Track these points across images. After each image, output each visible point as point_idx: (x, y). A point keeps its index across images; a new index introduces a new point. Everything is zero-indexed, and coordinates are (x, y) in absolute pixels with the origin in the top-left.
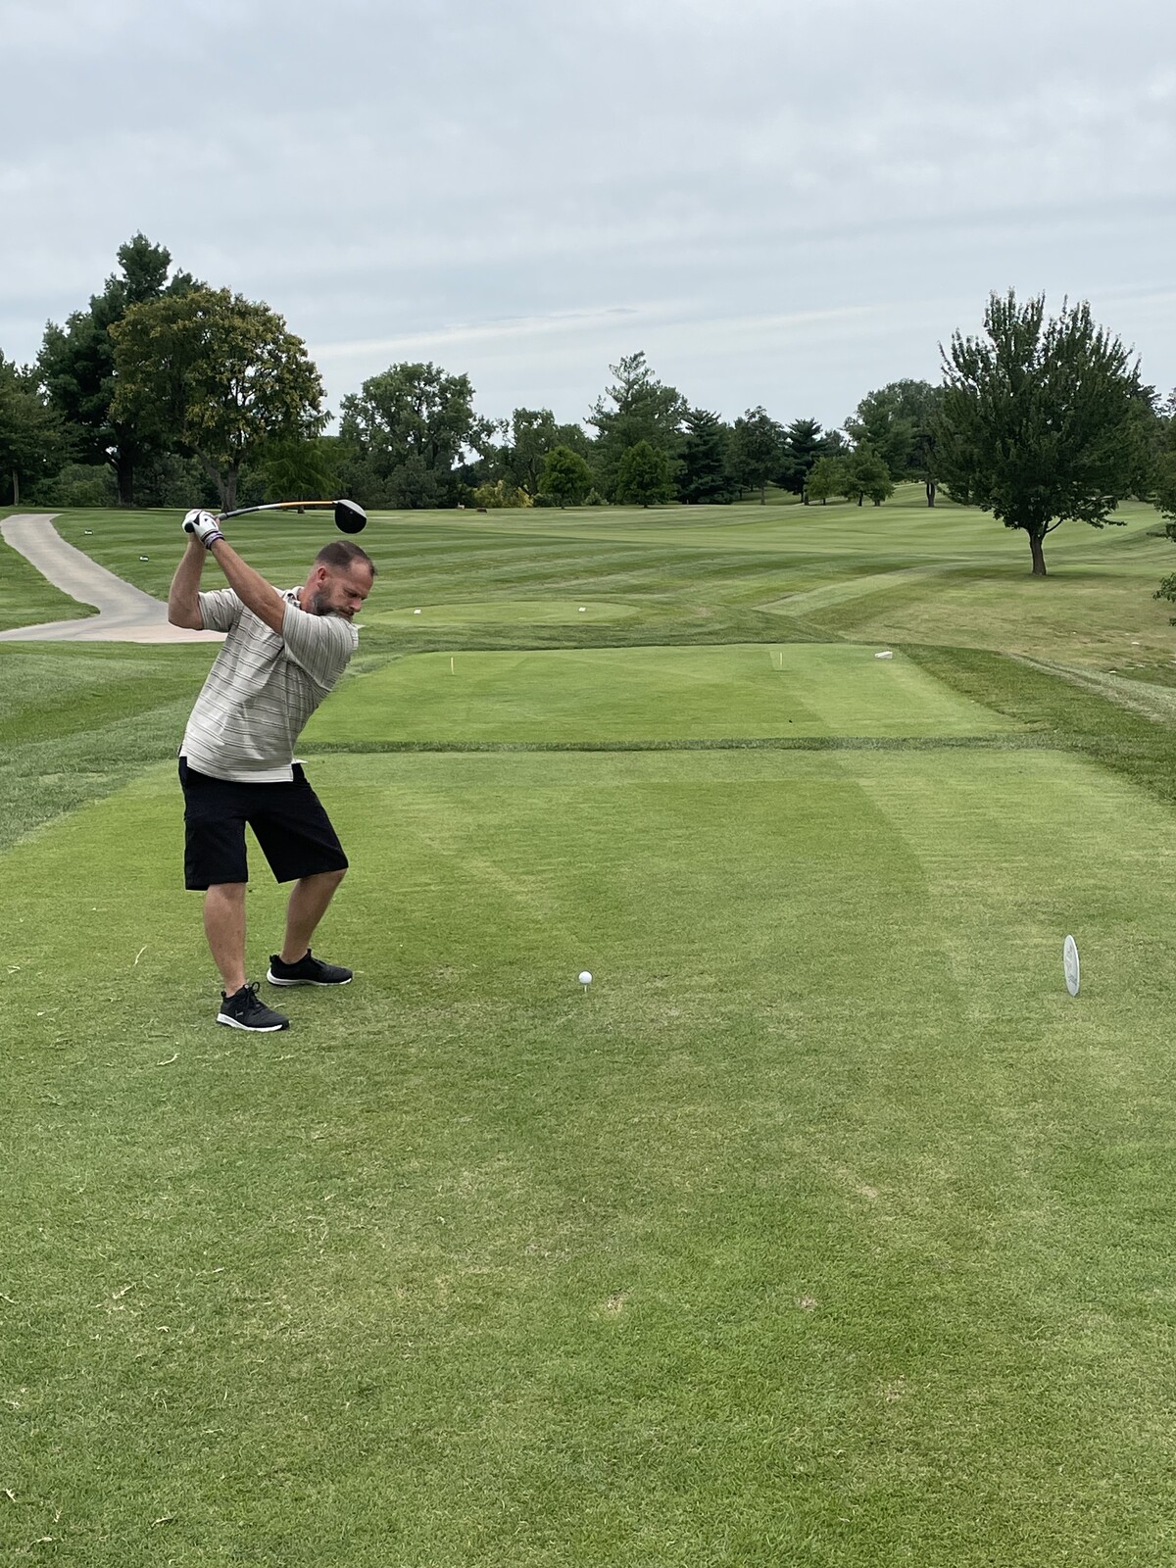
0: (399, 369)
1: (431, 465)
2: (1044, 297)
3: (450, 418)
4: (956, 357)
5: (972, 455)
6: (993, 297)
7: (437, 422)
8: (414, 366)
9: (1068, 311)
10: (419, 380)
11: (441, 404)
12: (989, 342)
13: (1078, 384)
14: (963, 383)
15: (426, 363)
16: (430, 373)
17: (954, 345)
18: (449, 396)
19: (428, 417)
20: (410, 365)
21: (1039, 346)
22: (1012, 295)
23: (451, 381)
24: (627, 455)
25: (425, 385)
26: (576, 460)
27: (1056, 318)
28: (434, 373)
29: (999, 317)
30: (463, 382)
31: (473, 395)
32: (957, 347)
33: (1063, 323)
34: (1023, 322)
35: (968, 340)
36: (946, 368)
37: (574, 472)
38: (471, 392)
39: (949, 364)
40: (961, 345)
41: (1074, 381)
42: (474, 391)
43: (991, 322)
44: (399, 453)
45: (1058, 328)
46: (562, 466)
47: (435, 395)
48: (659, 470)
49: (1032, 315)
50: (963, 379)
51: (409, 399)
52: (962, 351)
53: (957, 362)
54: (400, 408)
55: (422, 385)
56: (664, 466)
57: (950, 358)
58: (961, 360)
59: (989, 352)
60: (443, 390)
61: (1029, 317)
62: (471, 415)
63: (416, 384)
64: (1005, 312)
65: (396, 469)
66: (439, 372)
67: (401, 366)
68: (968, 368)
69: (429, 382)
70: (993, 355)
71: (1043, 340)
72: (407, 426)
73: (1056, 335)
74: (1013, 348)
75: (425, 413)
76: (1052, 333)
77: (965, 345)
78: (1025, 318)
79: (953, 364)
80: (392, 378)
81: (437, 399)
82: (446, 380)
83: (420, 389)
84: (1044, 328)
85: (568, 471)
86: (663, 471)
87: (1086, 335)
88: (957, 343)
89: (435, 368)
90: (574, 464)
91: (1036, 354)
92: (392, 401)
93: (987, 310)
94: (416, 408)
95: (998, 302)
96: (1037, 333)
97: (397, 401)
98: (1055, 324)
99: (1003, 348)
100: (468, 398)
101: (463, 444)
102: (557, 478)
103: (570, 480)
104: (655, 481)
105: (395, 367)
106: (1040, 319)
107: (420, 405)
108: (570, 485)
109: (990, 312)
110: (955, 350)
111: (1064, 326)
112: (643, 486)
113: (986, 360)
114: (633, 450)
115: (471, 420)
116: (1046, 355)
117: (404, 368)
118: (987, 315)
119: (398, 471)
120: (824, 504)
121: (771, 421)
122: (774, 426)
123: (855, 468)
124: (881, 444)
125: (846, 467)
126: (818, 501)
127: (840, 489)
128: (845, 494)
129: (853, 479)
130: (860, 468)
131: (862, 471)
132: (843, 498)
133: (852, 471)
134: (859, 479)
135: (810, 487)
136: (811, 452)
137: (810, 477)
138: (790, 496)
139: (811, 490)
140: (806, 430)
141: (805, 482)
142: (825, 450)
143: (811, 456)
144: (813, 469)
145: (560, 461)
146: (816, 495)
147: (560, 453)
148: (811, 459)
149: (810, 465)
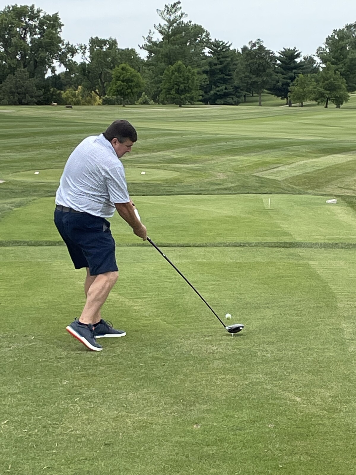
0: (11, 9)
1: (32, 75)
3: (46, 43)
7: (37, 45)
8: (21, 7)
10: (25, 16)
11: (40, 33)
15: (30, 5)
16: (32, 12)
18: (45, 28)
19: (31, 42)
20: (19, 6)
23: (47, 18)
24: (168, 71)
25: (29, 20)
26: (134, 74)
28: (35, 12)
30: (55, 18)
31: (62, 27)
37: (132, 81)
38: (60, 25)
42: (63, 25)
44: (10, 66)
46: (124, 77)
47: (35, 26)
48: (190, 81)
51: (18, 29)
54: (12, 36)
55: (27, 20)
56: (193, 79)
60: (41, 24)
62: (60, 41)
63: (23, 19)
65: (8, 77)
66: (39, 11)
67: (13, 7)
69: (32, 18)
72: (17, 48)
75: (29, 39)
80: (6, 15)
81: (37, 30)
82: (44, 17)
83: (26, 23)
85: (128, 81)
86: (193, 82)
89: (36, 9)
90: (132, 76)
92: (6, 31)
94: (22, 36)
97: (10, 31)
100: (59, 30)
101: (54, 61)
102: (120, 85)
103: (129, 87)
104: (187, 88)
105: (9, 7)
107: (25, 34)
108: (129, 90)
112: (179, 92)
114: (172, 67)
115: (60, 45)
117: (15, 8)
119: (9, 79)
120: (302, 106)
121: (267, 49)
122: (268, 52)
123: (323, 82)
124: (340, 66)
125: (317, 81)
126: (298, 104)
127: (313, 96)
128: (316, 99)
129: (322, 90)
130: (326, 82)
131: (328, 84)
132: (314, 102)
133: (321, 84)
134: (326, 89)
135: (293, 94)
136: (293, 70)
137: (292, 88)
138: (279, 100)
139: (293, 96)
140: (290, 55)
141: (288, 91)
142: (303, 69)
143: (294, 73)
144: (294, 82)
145: (123, 74)
146: (296, 99)
147: (122, 68)
148: (293, 75)
149: (293, 79)
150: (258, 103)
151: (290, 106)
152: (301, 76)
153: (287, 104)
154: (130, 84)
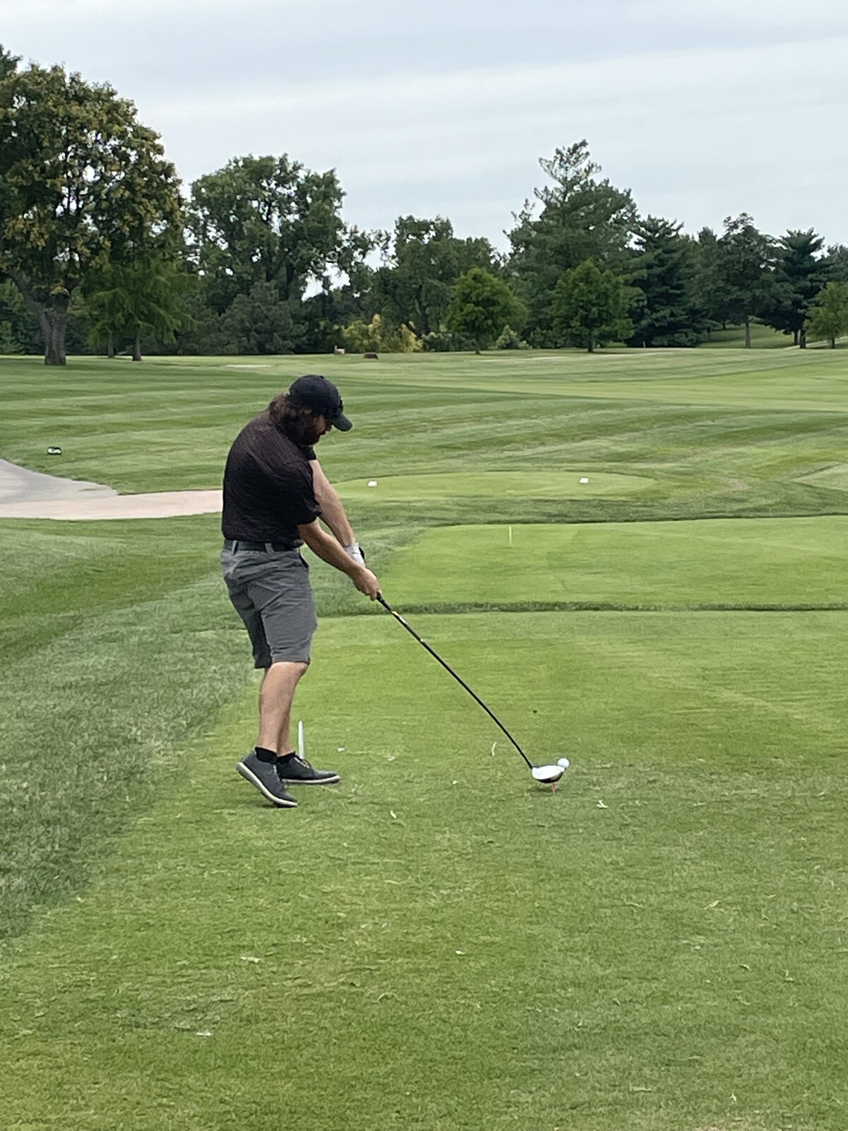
0: (241, 164)
1: (285, 295)
3: (311, 230)
7: (293, 236)
8: (262, 159)
10: (268, 178)
11: (299, 211)
15: (277, 156)
16: (283, 169)
18: (309, 200)
19: (281, 229)
20: (256, 158)
23: (312, 180)
24: (565, 281)
25: (277, 185)
26: (496, 287)
28: (290, 168)
30: (330, 180)
31: (343, 198)
37: (494, 303)
38: (339, 195)
42: (344, 194)
44: (240, 278)
46: (478, 295)
47: (290, 199)
48: (610, 301)
54: (243, 217)
55: (273, 186)
56: (618, 295)
60: (302, 192)
62: (340, 226)
63: (264, 184)
65: (236, 300)
66: (296, 168)
67: (244, 160)
69: (282, 182)
72: (253, 241)
75: (276, 223)
80: (232, 177)
81: (293, 204)
82: (307, 178)
83: (270, 190)
85: (488, 302)
86: (616, 303)
89: (290, 162)
90: (495, 294)
92: (231, 207)
94: (265, 218)
97: (238, 207)
100: (336, 204)
101: (328, 265)
102: (472, 312)
103: (490, 315)
104: (604, 315)
105: (236, 161)
107: (270, 213)
108: (490, 322)
112: (588, 323)
114: (573, 274)
115: (339, 233)
117: (248, 162)
119: (239, 303)
120: (833, 347)
121: (760, 233)
122: (762, 240)
126: (825, 343)
135: (814, 324)
136: (810, 276)
137: (812, 310)
138: (780, 336)
139: (816, 328)
140: (802, 245)
141: (804, 317)
142: (829, 272)
143: (811, 280)
144: (817, 298)
145: (475, 288)
146: (819, 334)
147: (475, 278)
148: (809, 284)
149: (810, 292)
150: (744, 342)
151: (803, 347)
152: (831, 285)
153: (795, 344)
154: (491, 309)
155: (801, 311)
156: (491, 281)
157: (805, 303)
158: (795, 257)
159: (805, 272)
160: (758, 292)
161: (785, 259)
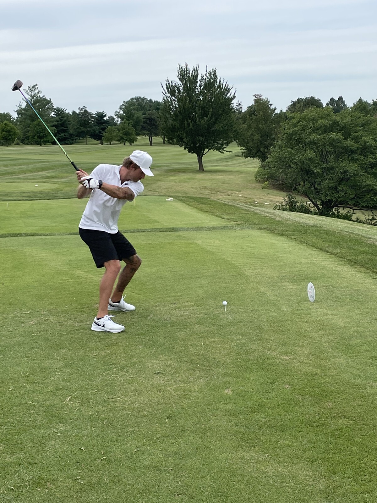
2: (198, 66)
4: (167, 89)
5: (175, 126)
6: (180, 66)
9: (208, 72)
12: (180, 83)
13: (213, 99)
14: (170, 99)
17: (166, 84)
21: (198, 85)
22: (186, 65)
24: (32, 125)
26: (12, 127)
27: (204, 74)
29: (182, 73)
32: (168, 84)
33: (206, 76)
34: (191, 75)
35: (172, 82)
36: (164, 92)
37: (11, 132)
39: (165, 91)
40: (169, 84)
41: (211, 98)
43: (180, 76)
45: (204, 78)
46: (6, 129)
48: (46, 131)
49: (195, 73)
50: (170, 97)
52: (170, 86)
53: (168, 90)
57: (166, 89)
58: (169, 90)
59: (179, 87)
61: (194, 74)
64: (184, 72)
68: (172, 93)
70: (181, 88)
71: (199, 83)
73: (204, 81)
74: (188, 85)
76: (203, 80)
77: (171, 84)
78: (192, 74)
79: (167, 91)
84: (199, 78)
85: (9, 131)
87: (215, 80)
88: (167, 83)
90: (11, 129)
91: (197, 88)
93: (178, 71)
95: (182, 68)
96: (197, 79)
98: (204, 76)
99: (185, 85)
102: (5, 134)
103: (10, 135)
104: (45, 136)
106: (197, 75)
108: (10, 137)
109: (179, 72)
110: (167, 86)
111: (207, 77)
112: (40, 138)
113: (178, 89)
114: (35, 123)
116: (200, 88)
118: (178, 73)
120: (111, 144)
121: (89, 112)
122: (89, 114)
123: (123, 131)
124: (131, 121)
125: (119, 130)
126: (108, 143)
127: (117, 139)
128: (119, 141)
129: (122, 135)
130: (124, 131)
131: (125, 132)
132: (118, 142)
133: (121, 132)
134: (125, 135)
135: (105, 138)
136: (103, 124)
137: (104, 134)
138: (96, 141)
139: (105, 139)
140: (101, 116)
141: (102, 136)
142: (109, 123)
143: (104, 126)
144: (106, 131)
145: (6, 127)
146: (106, 141)
147: (5, 124)
148: (103, 127)
149: (104, 129)
150: (85, 143)
151: (102, 144)
152: (109, 127)
153: (100, 144)
154: (10, 133)
155: (101, 134)
156: (10, 125)
157: (102, 132)
158: (99, 119)
159: (102, 124)
160: (89, 129)
161: (96, 119)
